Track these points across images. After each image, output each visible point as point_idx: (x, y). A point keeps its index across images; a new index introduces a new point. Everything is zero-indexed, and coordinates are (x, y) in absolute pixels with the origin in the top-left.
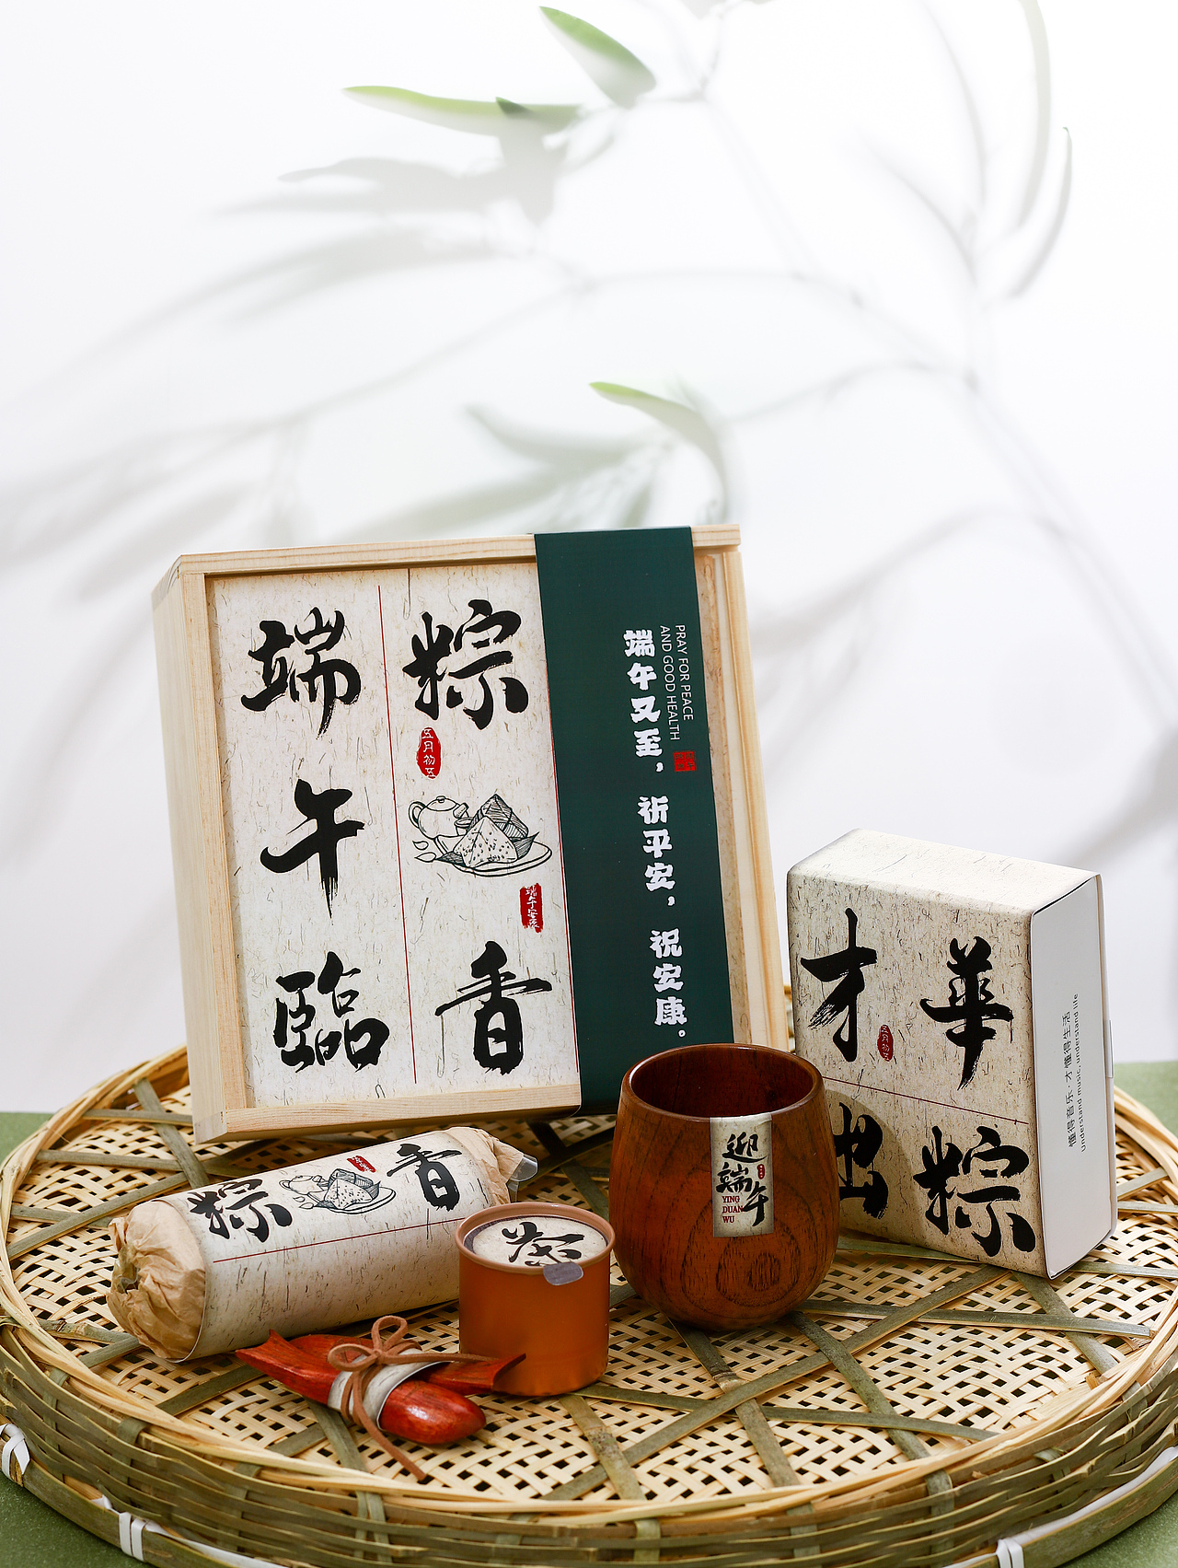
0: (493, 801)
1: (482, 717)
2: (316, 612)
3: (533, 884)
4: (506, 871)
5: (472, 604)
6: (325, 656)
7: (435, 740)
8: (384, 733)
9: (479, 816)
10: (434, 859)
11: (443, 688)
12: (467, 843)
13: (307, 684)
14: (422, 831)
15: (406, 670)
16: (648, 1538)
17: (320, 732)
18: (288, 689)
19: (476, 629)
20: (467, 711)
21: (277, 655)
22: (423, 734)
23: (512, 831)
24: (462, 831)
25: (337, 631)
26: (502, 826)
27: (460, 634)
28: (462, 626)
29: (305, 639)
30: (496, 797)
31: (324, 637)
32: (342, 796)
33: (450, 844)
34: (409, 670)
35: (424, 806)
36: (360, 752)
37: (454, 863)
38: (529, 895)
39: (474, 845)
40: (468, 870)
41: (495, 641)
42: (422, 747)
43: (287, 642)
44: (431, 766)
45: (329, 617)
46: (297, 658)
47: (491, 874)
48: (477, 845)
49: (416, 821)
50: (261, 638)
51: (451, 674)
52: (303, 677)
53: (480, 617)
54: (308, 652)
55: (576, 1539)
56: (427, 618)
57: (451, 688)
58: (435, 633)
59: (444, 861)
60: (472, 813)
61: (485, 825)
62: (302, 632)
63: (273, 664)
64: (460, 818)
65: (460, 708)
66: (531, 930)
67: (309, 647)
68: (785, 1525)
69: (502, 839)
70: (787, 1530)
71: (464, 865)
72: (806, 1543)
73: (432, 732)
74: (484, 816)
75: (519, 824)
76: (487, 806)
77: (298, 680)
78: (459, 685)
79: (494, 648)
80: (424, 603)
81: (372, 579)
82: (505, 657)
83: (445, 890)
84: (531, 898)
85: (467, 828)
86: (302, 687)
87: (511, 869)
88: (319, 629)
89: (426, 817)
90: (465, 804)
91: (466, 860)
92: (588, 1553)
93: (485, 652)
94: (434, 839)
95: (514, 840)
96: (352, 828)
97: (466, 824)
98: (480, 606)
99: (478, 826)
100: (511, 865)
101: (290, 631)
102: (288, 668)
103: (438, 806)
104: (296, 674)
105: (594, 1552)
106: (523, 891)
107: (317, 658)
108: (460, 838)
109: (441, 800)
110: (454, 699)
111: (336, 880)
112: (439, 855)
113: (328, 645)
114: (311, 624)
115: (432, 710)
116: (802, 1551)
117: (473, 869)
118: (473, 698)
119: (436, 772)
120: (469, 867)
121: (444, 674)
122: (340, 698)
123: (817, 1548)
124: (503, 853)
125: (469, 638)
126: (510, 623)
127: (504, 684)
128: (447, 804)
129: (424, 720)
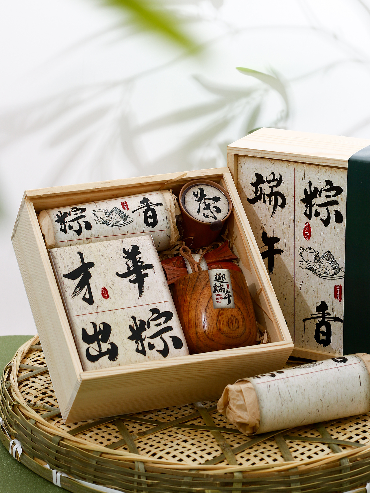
0: (327, 253)
1: (326, 222)
2: (273, 173)
3: (339, 285)
4: (330, 278)
5: (326, 181)
6: (275, 190)
7: (310, 227)
8: (292, 221)
9: (322, 257)
10: (306, 268)
11: (314, 209)
12: (317, 265)
13: (268, 198)
14: (303, 258)
15: (301, 200)
16: (238, 478)
17: (271, 216)
18: (262, 199)
19: (327, 190)
20: (321, 219)
21: (260, 186)
22: (306, 224)
23: (333, 264)
24: (317, 261)
25: (280, 181)
26: (330, 262)
27: (321, 191)
28: (322, 189)
29: (269, 182)
30: (328, 251)
31: (275, 183)
32: (277, 240)
33: (312, 265)
34: (303, 200)
35: (304, 250)
36: (284, 226)
37: (313, 272)
38: (338, 288)
39: (320, 267)
40: (317, 275)
41: (333, 196)
42: (305, 229)
43: (263, 182)
44: (307, 236)
45: (277, 176)
46: (266, 188)
47: (325, 278)
48: (321, 267)
49: (301, 254)
50: (255, 179)
51: (317, 205)
52: (268, 195)
53: (328, 187)
54: (270, 187)
55: (212, 479)
56: (310, 183)
57: (316, 210)
58: (313, 189)
59: (309, 270)
60: (320, 255)
61: (324, 261)
62: (268, 180)
63: (258, 189)
64: (316, 256)
65: (319, 218)
66: (337, 300)
67: (271, 185)
68: (288, 475)
69: (330, 267)
70: (289, 477)
71: (316, 273)
72: (295, 481)
73: (309, 224)
74: (324, 257)
75: (336, 263)
76: (325, 254)
77: (266, 196)
78: (319, 209)
79: (332, 199)
80: (309, 178)
81: (292, 166)
82: (336, 203)
83: (309, 280)
84: (338, 289)
85: (318, 260)
86: (267, 199)
87: (332, 278)
88: (274, 180)
89: (304, 253)
90: (318, 252)
91: (317, 271)
92: (216, 484)
93: (329, 199)
94: (306, 262)
95: (334, 268)
96: (280, 251)
97: (318, 259)
98: (329, 182)
99: (322, 260)
100: (332, 276)
101: (264, 179)
102: (263, 191)
103: (309, 250)
104: (265, 194)
105: (219, 483)
106: (335, 286)
107: (272, 190)
108: (315, 263)
109: (310, 248)
110: (317, 214)
111: (273, 268)
112: (308, 267)
113: (277, 186)
114: (270, 178)
115: (309, 216)
116: (294, 484)
117: (319, 275)
118: (324, 215)
119: (309, 238)
120: (318, 274)
121: (314, 204)
122: (279, 206)
123: (299, 483)
124: (330, 271)
125: (324, 193)
126: (339, 191)
127: (335, 212)
128: (312, 251)
129: (306, 220)
